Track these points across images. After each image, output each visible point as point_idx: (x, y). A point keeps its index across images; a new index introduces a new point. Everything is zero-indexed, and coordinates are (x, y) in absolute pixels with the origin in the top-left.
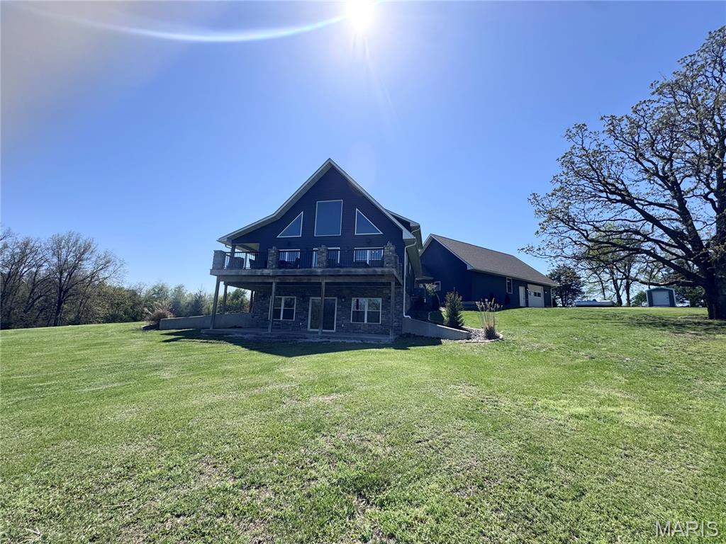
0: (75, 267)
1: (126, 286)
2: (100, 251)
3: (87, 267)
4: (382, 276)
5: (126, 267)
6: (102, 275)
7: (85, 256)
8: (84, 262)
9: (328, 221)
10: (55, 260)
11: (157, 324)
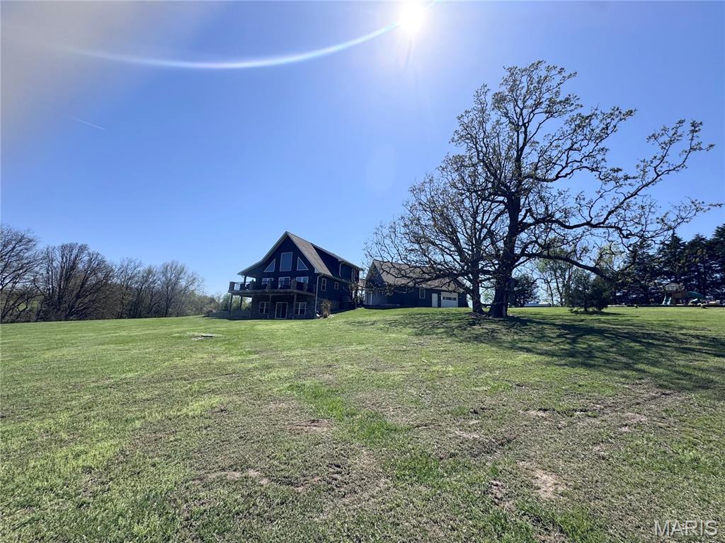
0: (176, 283)
1: (209, 295)
2: (190, 272)
3: (183, 283)
4: (289, 293)
5: (205, 283)
6: (192, 288)
7: (180, 277)
8: (180, 280)
9: (286, 261)
10: (164, 279)
11: (209, 315)
